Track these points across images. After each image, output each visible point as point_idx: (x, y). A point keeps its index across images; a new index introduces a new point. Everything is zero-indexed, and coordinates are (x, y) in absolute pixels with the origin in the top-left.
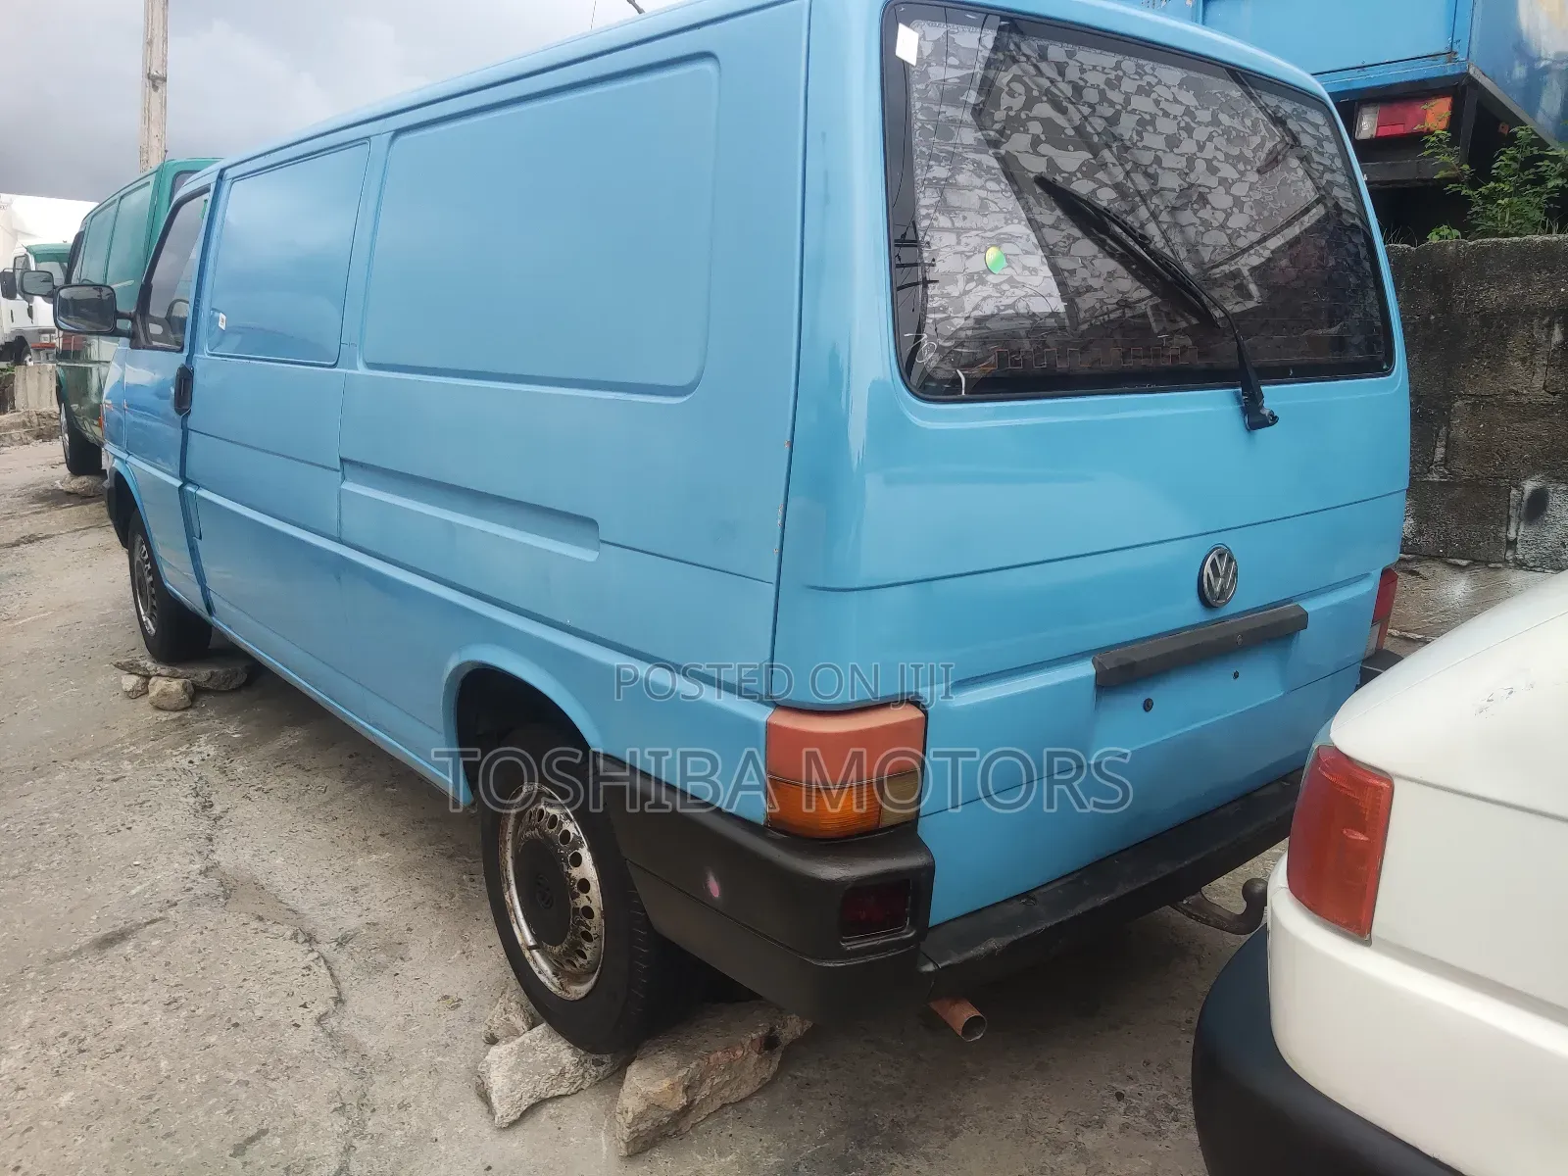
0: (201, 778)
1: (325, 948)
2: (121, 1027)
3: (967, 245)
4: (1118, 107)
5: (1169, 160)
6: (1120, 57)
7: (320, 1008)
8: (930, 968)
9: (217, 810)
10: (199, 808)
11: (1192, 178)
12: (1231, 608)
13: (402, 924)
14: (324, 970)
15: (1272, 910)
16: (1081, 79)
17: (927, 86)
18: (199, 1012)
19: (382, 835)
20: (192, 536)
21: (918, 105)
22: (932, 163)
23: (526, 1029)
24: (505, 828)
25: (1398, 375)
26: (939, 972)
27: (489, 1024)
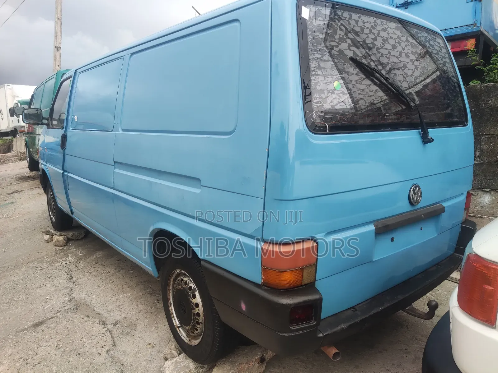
0: (69, 269)
2: (40, 355)
3: (328, 80)
4: (376, 35)
5: (393, 53)
6: (376, 19)
7: (108, 348)
8: (321, 335)
9: (74, 279)
10: (68, 279)
11: (401, 59)
12: (419, 206)
13: (135, 318)
14: (109, 335)
16: (363, 25)
17: (312, 27)
18: (67, 349)
19: (128, 287)
20: (66, 189)
21: (310, 33)
22: (315, 52)
23: (177, 355)
24: (169, 285)
25: (469, 126)
26: (325, 336)
27: (165, 353)
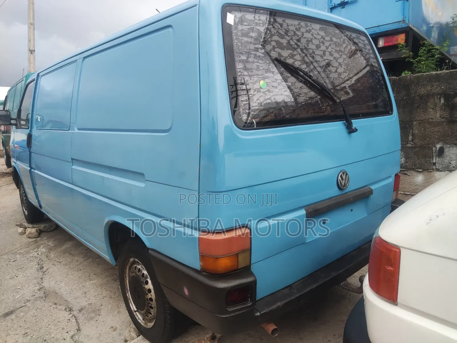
0: (40, 259)
3: (253, 80)
4: (300, 36)
5: (317, 52)
6: (300, 21)
7: (72, 333)
8: (258, 314)
9: (45, 269)
10: (39, 269)
11: (325, 58)
12: (347, 190)
13: (99, 304)
14: (74, 320)
15: (365, 292)
16: (287, 28)
17: (238, 31)
18: (34, 337)
19: (94, 274)
20: (34, 185)
21: (235, 37)
22: (240, 55)
23: (136, 337)
24: (126, 273)
25: (394, 115)
26: (261, 315)
27: (125, 336)
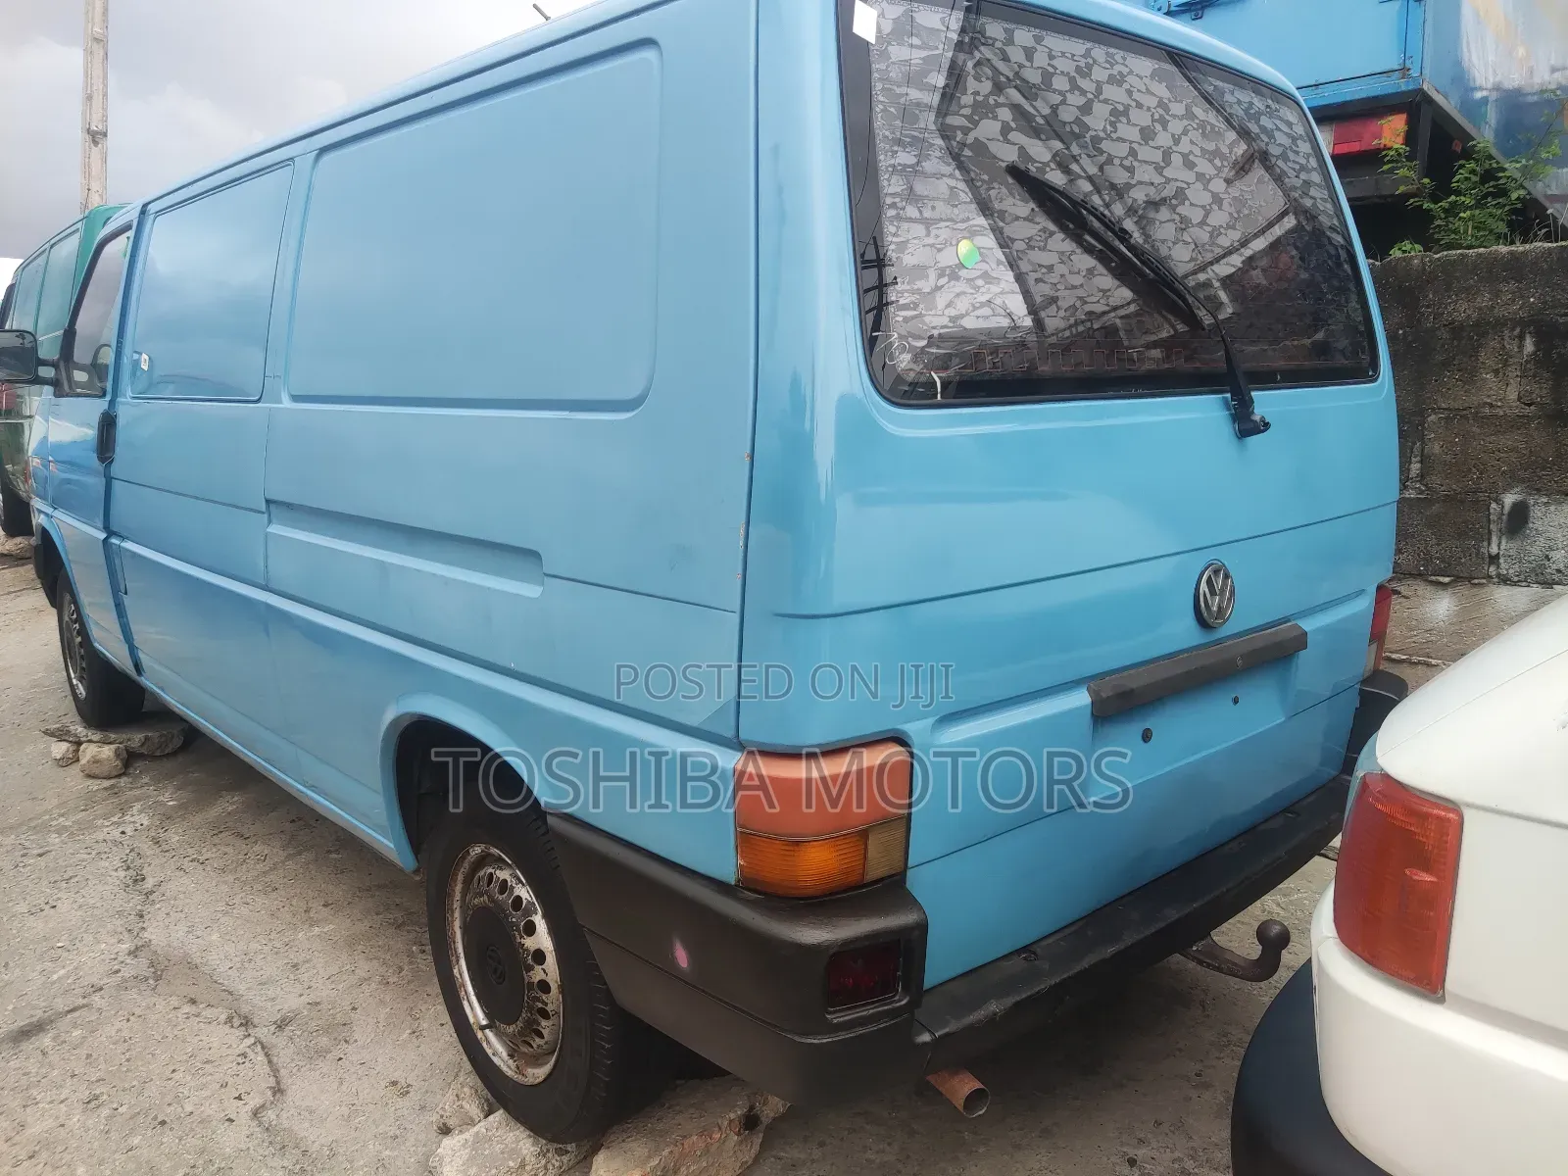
0: (132, 850)
1: (262, 1032)
2: (35, 1129)
3: (937, 236)
4: (1090, 96)
5: (1144, 153)
6: (1089, 45)
7: (257, 1100)
8: (926, 1037)
9: (149, 883)
10: (130, 882)
11: (1168, 173)
12: (1228, 629)
13: (346, 1003)
14: (261, 1058)
15: (1319, 961)
16: (1049, 65)
17: (887, 67)
18: (122, 1110)
19: (324, 905)
20: (118, 592)
21: (879, 86)
22: (896, 148)
23: (482, 1116)
24: (451, 895)
25: (1383, 383)
26: (936, 1042)
27: (441, 1112)
